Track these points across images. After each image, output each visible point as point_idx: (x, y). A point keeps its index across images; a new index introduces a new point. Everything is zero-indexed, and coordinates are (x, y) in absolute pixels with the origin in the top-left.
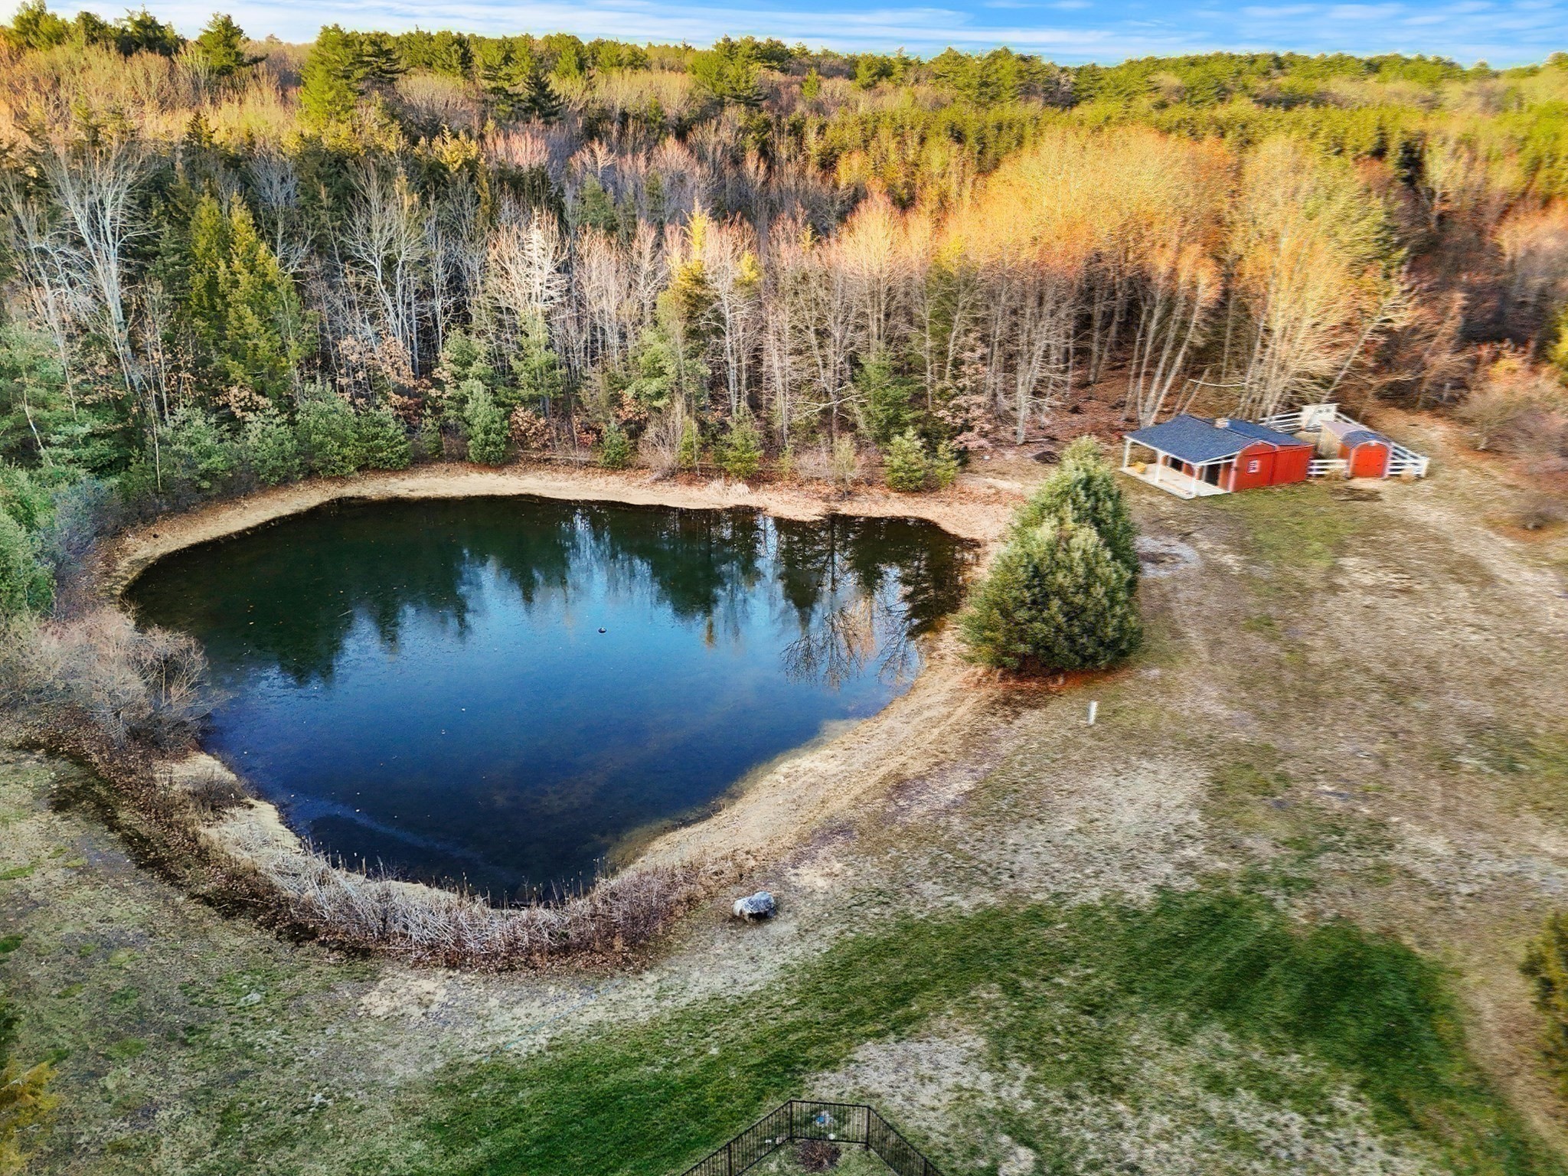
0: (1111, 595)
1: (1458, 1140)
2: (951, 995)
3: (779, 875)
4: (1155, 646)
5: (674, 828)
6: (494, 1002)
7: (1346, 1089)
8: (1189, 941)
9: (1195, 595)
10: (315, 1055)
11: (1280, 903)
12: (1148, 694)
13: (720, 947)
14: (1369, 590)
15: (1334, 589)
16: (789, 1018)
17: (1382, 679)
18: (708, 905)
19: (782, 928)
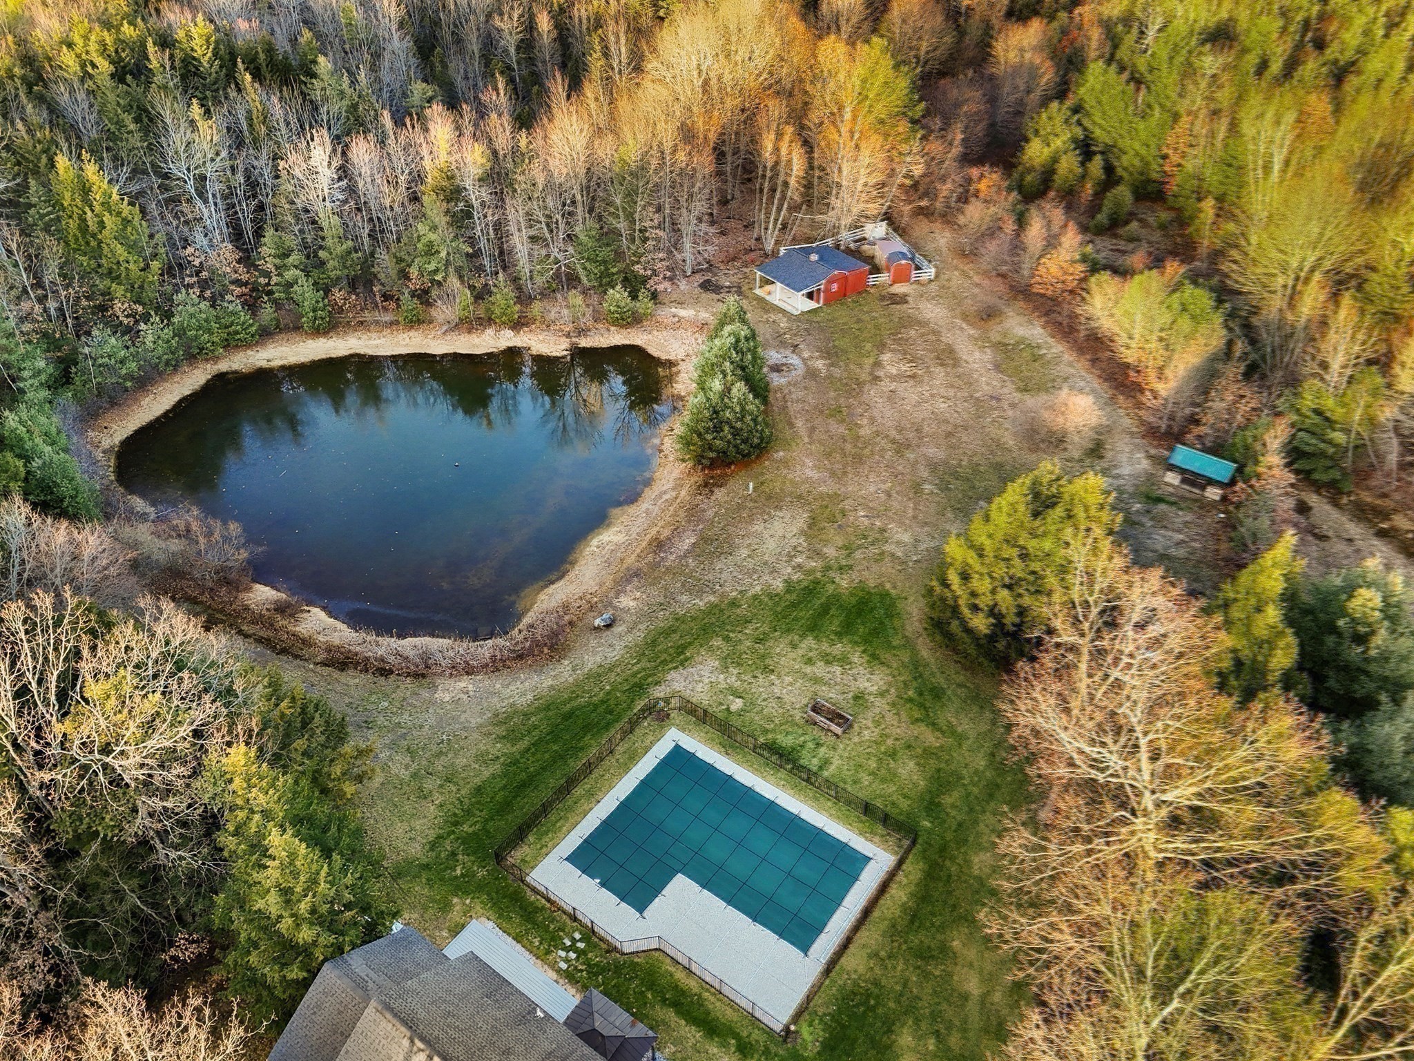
0: (755, 420)
1: (895, 665)
2: (701, 646)
3: (611, 603)
4: (781, 436)
5: (546, 586)
6: (498, 686)
7: (858, 654)
8: (800, 602)
9: (801, 394)
10: (432, 721)
11: (837, 580)
12: (778, 469)
13: (593, 643)
14: (893, 378)
15: (876, 379)
16: (635, 669)
17: (894, 441)
18: (580, 624)
19: (619, 629)
